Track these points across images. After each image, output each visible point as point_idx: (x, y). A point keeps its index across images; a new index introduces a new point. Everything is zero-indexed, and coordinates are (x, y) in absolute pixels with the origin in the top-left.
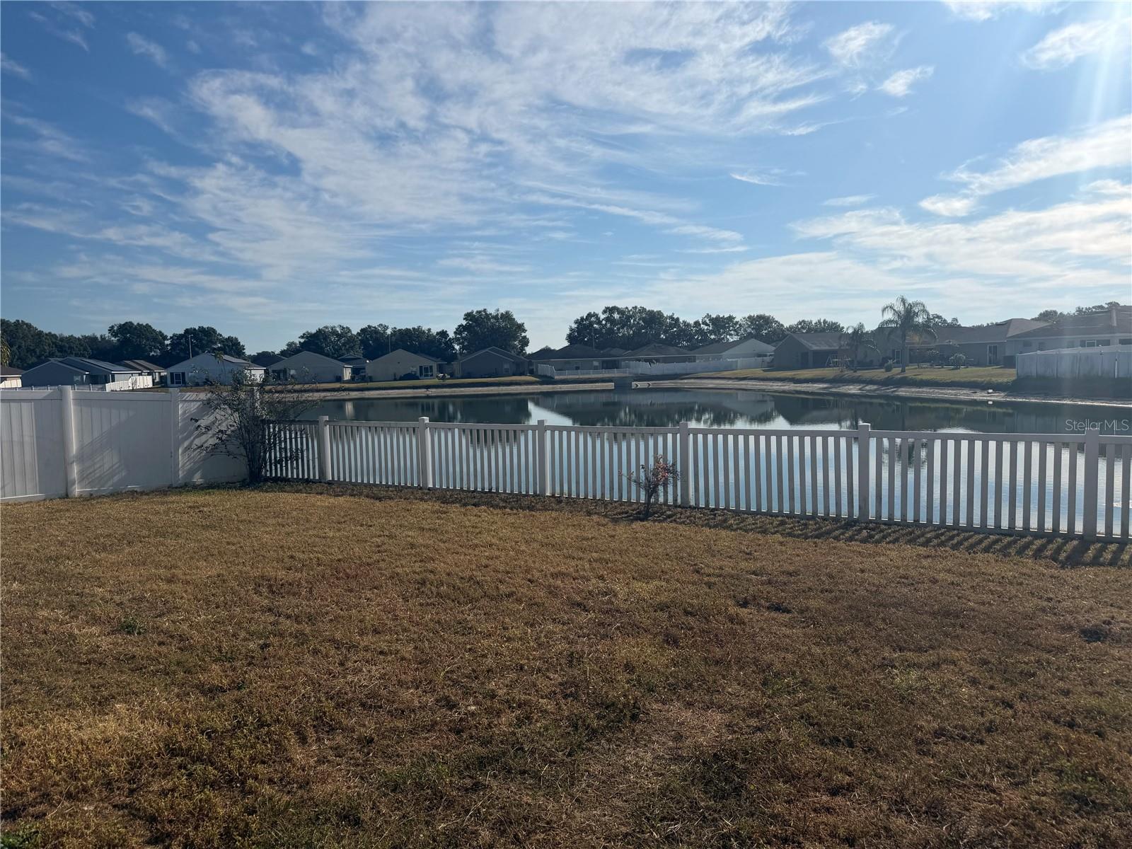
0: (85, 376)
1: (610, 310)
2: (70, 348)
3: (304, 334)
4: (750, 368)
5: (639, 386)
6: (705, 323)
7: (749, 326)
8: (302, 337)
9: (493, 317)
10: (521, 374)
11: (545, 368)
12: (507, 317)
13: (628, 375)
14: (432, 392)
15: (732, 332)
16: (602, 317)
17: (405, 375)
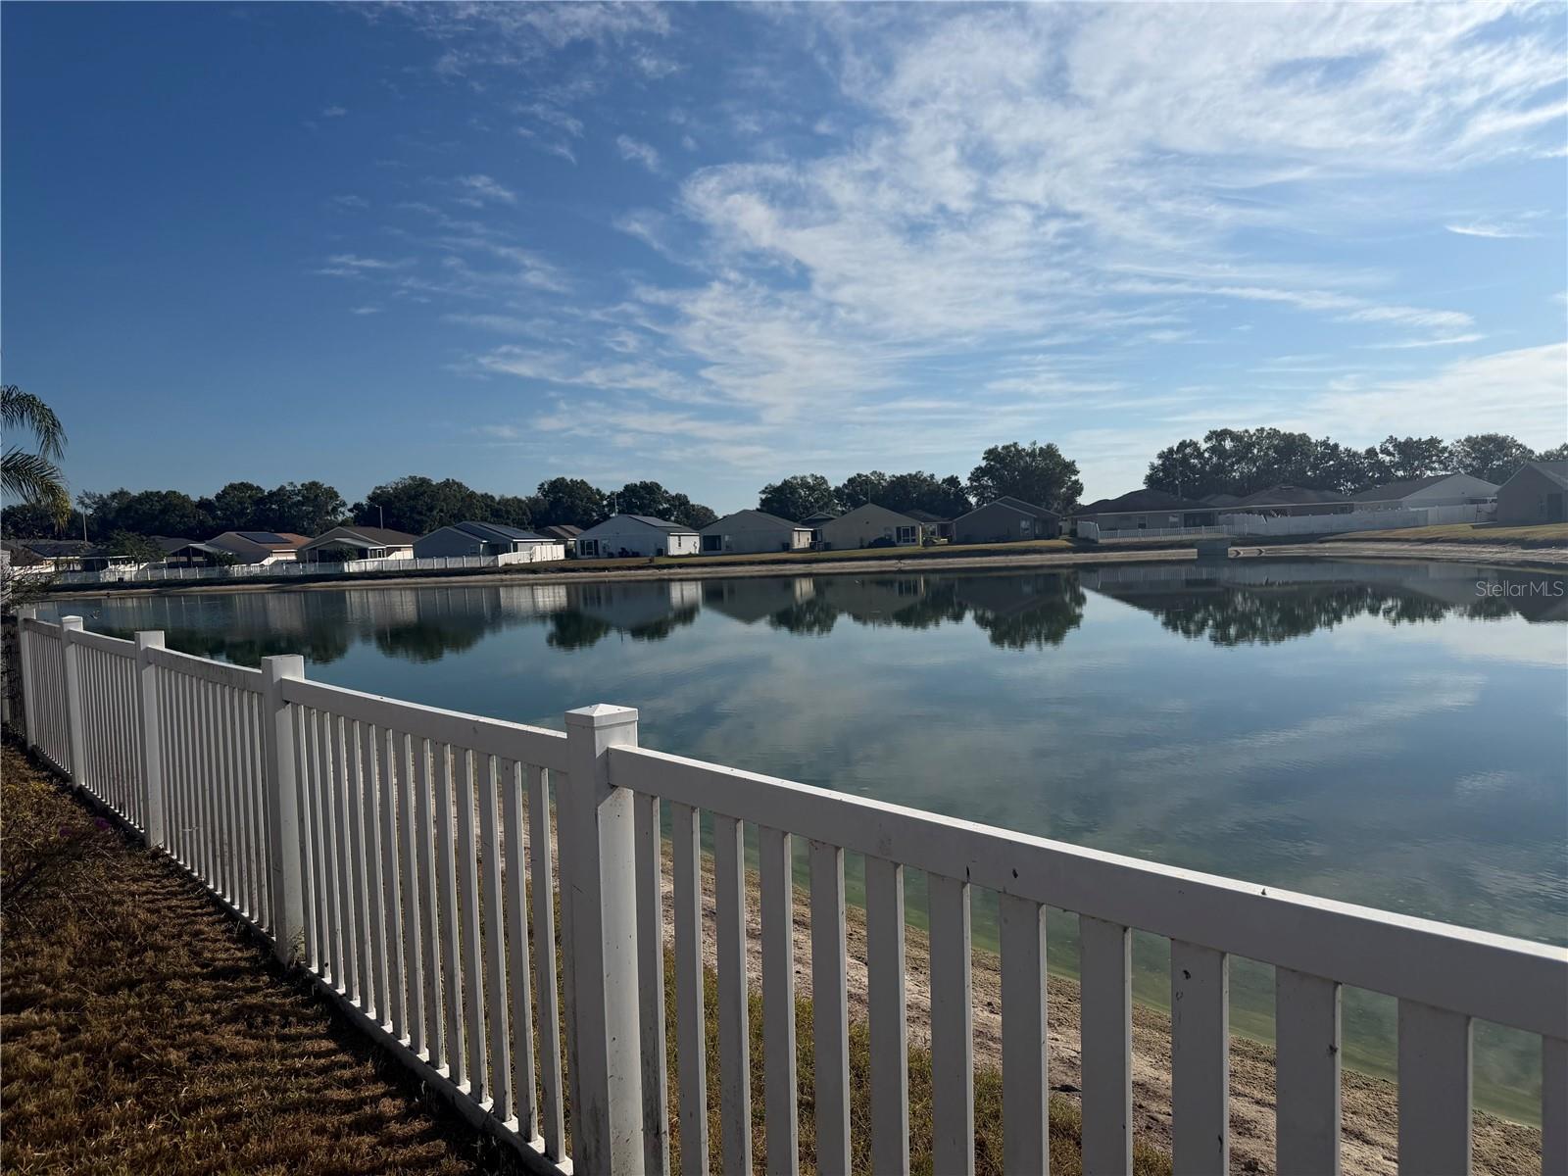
0: (482, 546)
1: (1219, 436)
2: (508, 512)
3: (766, 488)
4: (1446, 523)
5: (1242, 554)
6: (1385, 451)
7: (1468, 455)
8: (763, 492)
9: (1028, 454)
10: (1049, 538)
11: (1089, 528)
12: (1049, 452)
13: (1226, 536)
14: (908, 564)
15: (1436, 465)
16: (1204, 446)
17: (875, 541)
